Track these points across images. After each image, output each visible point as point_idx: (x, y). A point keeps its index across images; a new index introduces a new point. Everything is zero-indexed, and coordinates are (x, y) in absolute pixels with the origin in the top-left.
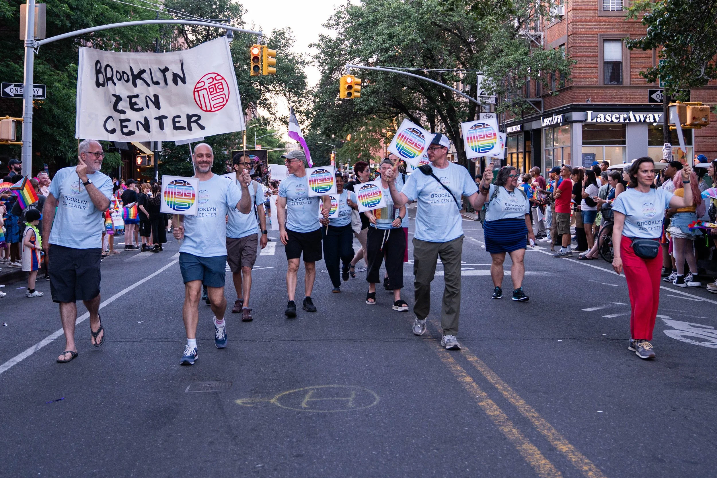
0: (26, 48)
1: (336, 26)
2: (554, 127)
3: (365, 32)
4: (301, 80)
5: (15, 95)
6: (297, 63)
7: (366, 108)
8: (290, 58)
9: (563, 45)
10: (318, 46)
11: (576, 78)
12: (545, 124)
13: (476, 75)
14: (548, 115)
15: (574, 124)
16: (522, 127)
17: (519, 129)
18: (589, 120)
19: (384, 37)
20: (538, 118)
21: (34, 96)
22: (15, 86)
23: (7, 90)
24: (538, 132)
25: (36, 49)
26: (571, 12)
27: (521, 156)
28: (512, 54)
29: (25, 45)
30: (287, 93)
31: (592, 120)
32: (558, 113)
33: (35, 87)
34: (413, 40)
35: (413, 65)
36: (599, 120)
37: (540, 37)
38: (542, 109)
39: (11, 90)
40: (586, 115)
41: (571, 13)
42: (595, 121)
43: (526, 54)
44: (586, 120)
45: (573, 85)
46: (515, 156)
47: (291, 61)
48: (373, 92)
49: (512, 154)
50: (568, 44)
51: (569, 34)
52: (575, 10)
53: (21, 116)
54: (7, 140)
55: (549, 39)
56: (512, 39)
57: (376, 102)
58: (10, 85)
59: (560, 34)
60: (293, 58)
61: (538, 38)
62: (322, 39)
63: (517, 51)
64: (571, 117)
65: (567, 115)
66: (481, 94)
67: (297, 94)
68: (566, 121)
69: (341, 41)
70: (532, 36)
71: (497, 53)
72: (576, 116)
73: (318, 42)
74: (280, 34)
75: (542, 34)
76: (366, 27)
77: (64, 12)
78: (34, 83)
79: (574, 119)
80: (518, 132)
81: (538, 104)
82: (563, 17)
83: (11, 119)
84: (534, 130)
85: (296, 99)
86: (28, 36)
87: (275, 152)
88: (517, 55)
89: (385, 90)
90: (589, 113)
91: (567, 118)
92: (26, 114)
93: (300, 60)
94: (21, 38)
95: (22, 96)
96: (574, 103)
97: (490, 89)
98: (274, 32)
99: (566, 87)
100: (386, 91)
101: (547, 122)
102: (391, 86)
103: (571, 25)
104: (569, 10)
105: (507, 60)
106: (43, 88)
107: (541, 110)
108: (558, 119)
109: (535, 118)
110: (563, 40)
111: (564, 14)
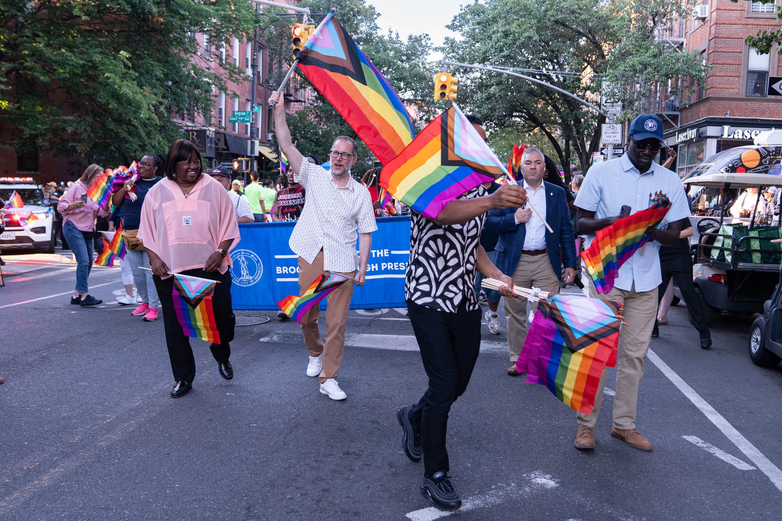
2: (688, 143)
9: (704, 51)
11: (715, 88)
14: (683, 130)
15: (709, 140)
18: (725, 136)
20: (673, 134)
26: (715, 12)
31: (729, 136)
32: (692, 127)
34: (529, 38)
36: (736, 137)
37: (683, 43)
38: (679, 124)
40: (723, 130)
41: (714, 14)
42: (731, 137)
44: (722, 135)
45: (711, 95)
50: (709, 50)
51: (711, 38)
52: (720, 9)
55: (691, 45)
59: (701, 39)
61: (681, 45)
64: (706, 132)
65: (702, 130)
66: (606, 102)
68: (700, 137)
70: (673, 42)
72: (711, 131)
75: (685, 40)
79: (708, 134)
81: (675, 118)
82: (706, 20)
90: (726, 128)
91: (702, 133)
96: (710, 117)
97: (614, 96)
99: (704, 98)
101: (681, 138)
103: (713, 28)
104: (712, 10)
107: (677, 125)
108: (692, 134)
109: (671, 133)
110: (704, 46)
111: (707, 15)
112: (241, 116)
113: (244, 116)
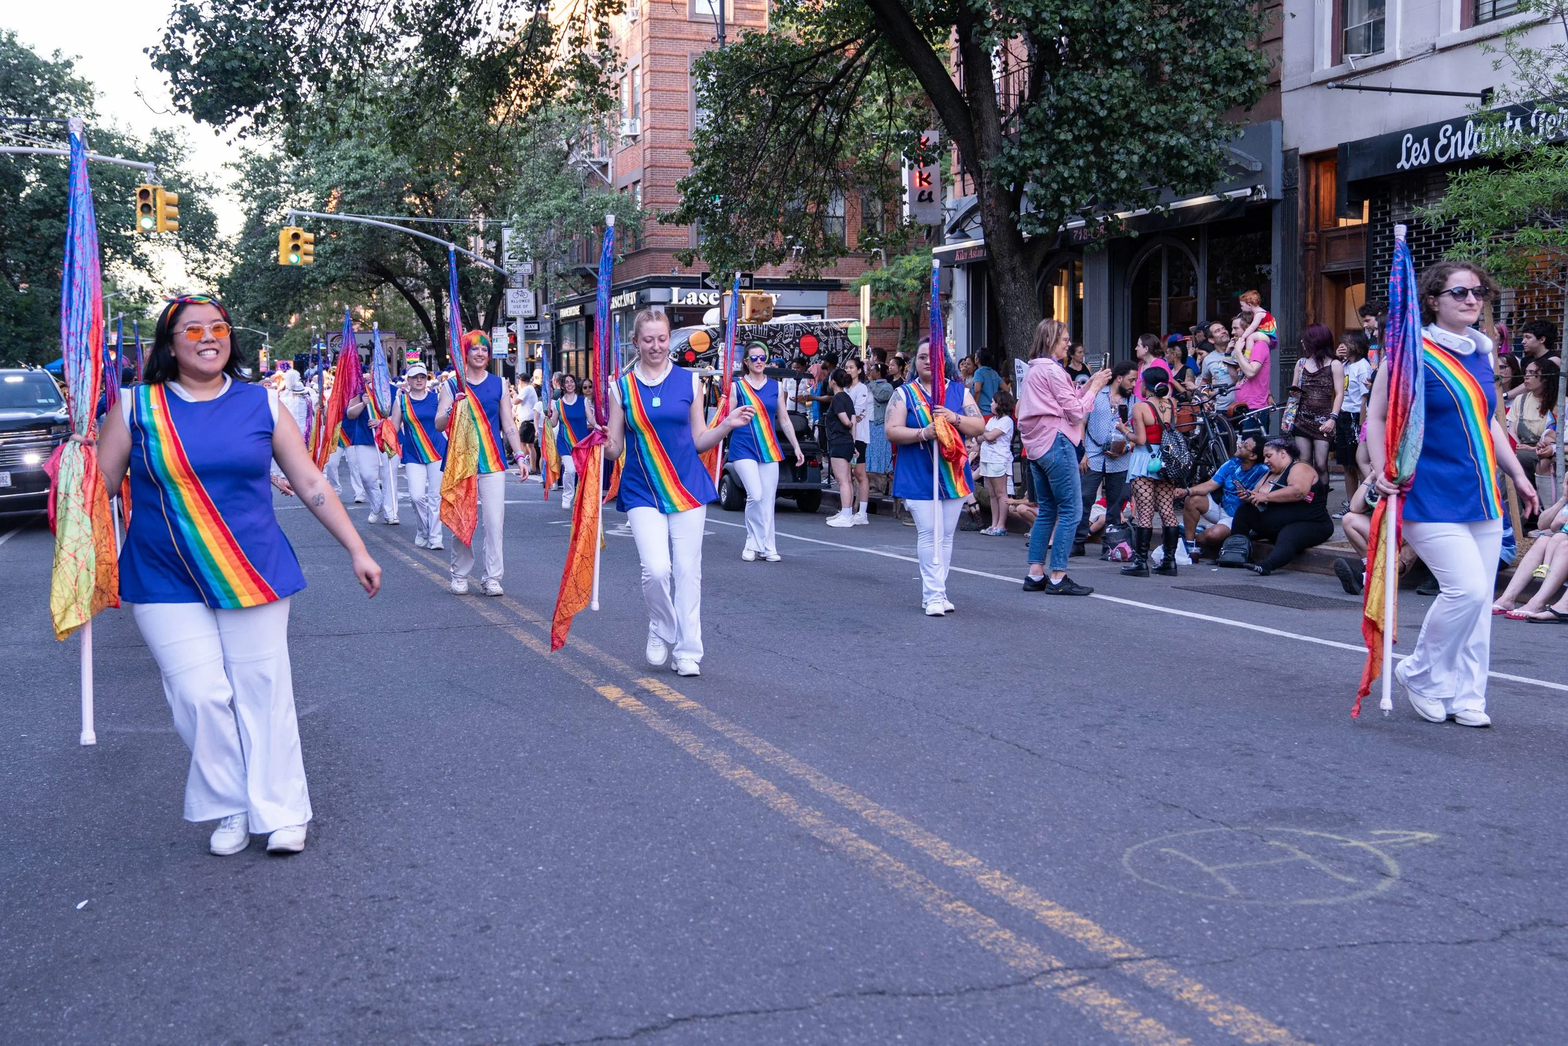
1: (269, 135)
2: (626, 311)
4: (208, 222)
6: (198, 189)
7: (322, 278)
8: (185, 179)
9: (638, 181)
10: (238, 167)
11: (657, 235)
12: (613, 307)
13: (501, 228)
14: (616, 292)
16: (582, 310)
17: (578, 313)
18: (675, 301)
19: (351, 162)
26: (650, 130)
27: (582, 355)
28: (555, 198)
30: (182, 244)
31: (681, 300)
32: (630, 289)
35: (398, 211)
36: (689, 302)
37: (607, 165)
40: (671, 293)
41: (648, 133)
42: (683, 302)
43: (575, 198)
44: (671, 300)
45: (651, 246)
47: (187, 186)
50: (645, 181)
51: (646, 165)
52: (655, 128)
55: (619, 170)
56: (558, 171)
57: (340, 267)
59: (633, 164)
60: (191, 181)
61: (604, 167)
62: (245, 156)
63: (563, 192)
64: (649, 296)
65: (643, 292)
66: (510, 258)
67: (203, 248)
69: (278, 160)
70: (594, 163)
71: (532, 194)
72: (656, 294)
73: (237, 161)
74: (166, 138)
75: (610, 161)
79: (652, 299)
80: (576, 317)
82: (639, 138)
85: (198, 256)
88: (563, 201)
89: (355, 249)
90: (675, 290)
91: (643, 298)
93: (203, 185)
96: (652, 275)
97: (523, 251)
98: (155, 133)
99: (642, 248)
100: (356, 251)
101: (616, 302)
102: (364, 243)
103: (648, 152)
104: (646, 127)
105: (546, 208)
108: (630, 298)
110: (637, 175)
111: (639, 131)
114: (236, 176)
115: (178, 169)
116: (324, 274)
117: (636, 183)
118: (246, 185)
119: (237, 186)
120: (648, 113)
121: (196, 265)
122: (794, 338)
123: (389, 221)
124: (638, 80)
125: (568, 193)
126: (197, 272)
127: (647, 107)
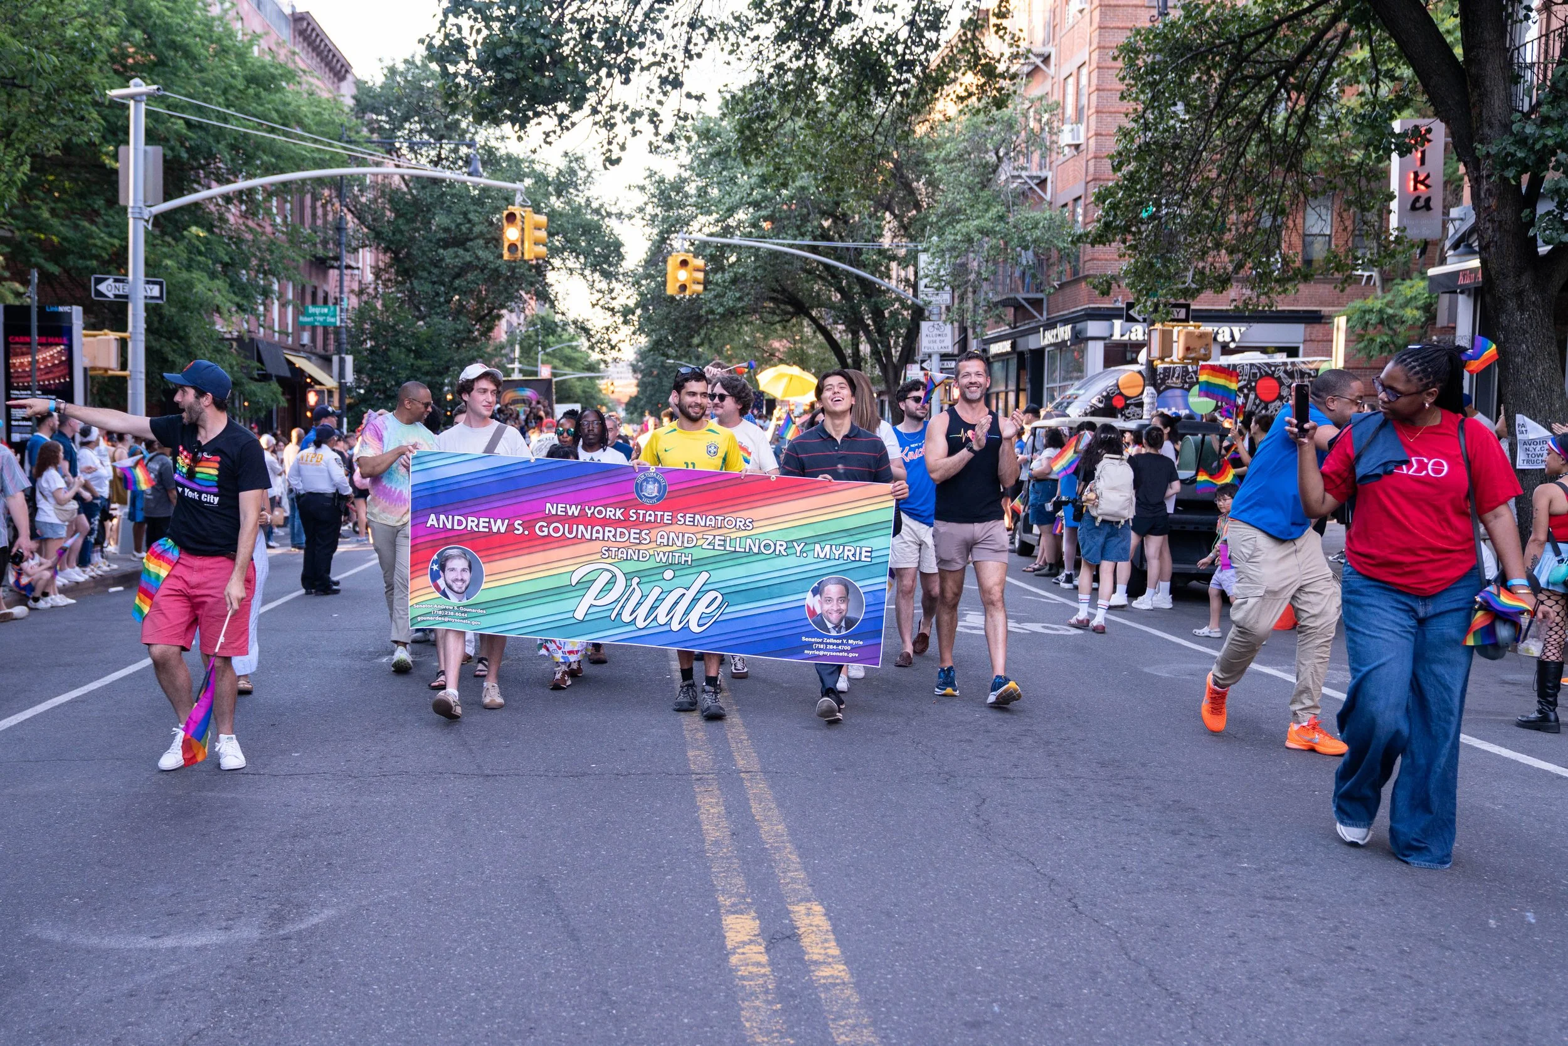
0: (131, 221)
1: (674, 153)
2: (1061, 346)
3: (723, 169)
4: (615, 249)
5: (116, 296)
6: (609, 215)
7: (720, 310)
8: (595, 205)
9: (1080, 198)
10: (642, 188)
11: (1097, 259)
12: (1046, 342)
13: (917, 251)
14: (1051, 325)
15: (1091, 343)
16: (1013, 345)
17: (1009, 349)
18: (1117, 336)
19: (753, 181)
20: (1035, 331)
21: (146, 297)
22: (116, 281)
23: (102, 287)
24: (1038, 354)
25: (147, 221)
26: (1093, 139)
27: (1012, 397)
28: (978, 217)
29: (130, 215)
30: (587, 272)
31: (1122, 335)
32: (1065, 322)
33: (148, 282)
34: (803, 189)
35: (803, 235)
36: (1133, 338)
37: (1045, 180)
38: (1045, 313)
39: (108, 288)
40: (1112, 326)
41: (1092, 142)
42: (1126, 338)
43: (1001, 218)
44: (1112, 335)
45: (1091, 272)
46: (1002, 396)
47: (597, 211)
48: (734, 281)
49: (997, 394)
50: (1086, 198)
51: (1089, 178)
52: (1100, 135)
53: (125, 330)
54: (106, 370)
55: (1059, 185)
56: (984, 187)
57: (740, 299)
58: (106, 279)
59: (1075, 178)
60: (602, 206)
61: (1042, 183)
62: (650, 176)
63: (987, 211)
64: (1086, 329)
65: (1079, 326)
66: (926, 286)
67: (607, 275)
68: (1077, 337)
69: (684, 181)
70: (1031, 177)
71: (952, 215)
72: (1094, 328)
73: (641, 183)
74: (577, 160)
75: (1050, 175)
76: (725, 160)
77: (177, 133)
78: (147, 275)
79: (1090, 333)
80: (1007, 353)
81: (1037, 304)
82: (1082, 148)
83: (112, 336)
84: (1032, 351)
85: (604, 285)
86: (135, 201)
87: (580, 379)
88: (986, 222)
89: (755, 277)
90: (1117, 323)
91: (1080, 332)
92: (134, 327)
93: (614, 210)
94: (122, 202)
95: (126, 297)
96: (1092, 306)
97: (939, 279)
98: (566, 154)
99: (1081, 275)
100: (756, 280)
101: (1047, 338)
102: (765, 270)
103: (1091, 163)
104: (1090, 135)
105: (964, 230)
106: (160, 284)
107: (1041, 315)
108: (1064, 332)
109: (1032, 328)
110: (1079, 191)
111: (1082, 140)
112: (321, 315)
113: (326, 315)
114: (640, 199)
115: (587, 193)
116: (722, 305)
117: (1076, 200)
118: (649, 209)
119: (641, 210)
120: (1093, 118)
121: (600, 295)
122: (1250, 382)
123: (791, 246)
124: (1084, 80)
125: (993, 212)
126: (601, 303)
127: (1093, 110)
